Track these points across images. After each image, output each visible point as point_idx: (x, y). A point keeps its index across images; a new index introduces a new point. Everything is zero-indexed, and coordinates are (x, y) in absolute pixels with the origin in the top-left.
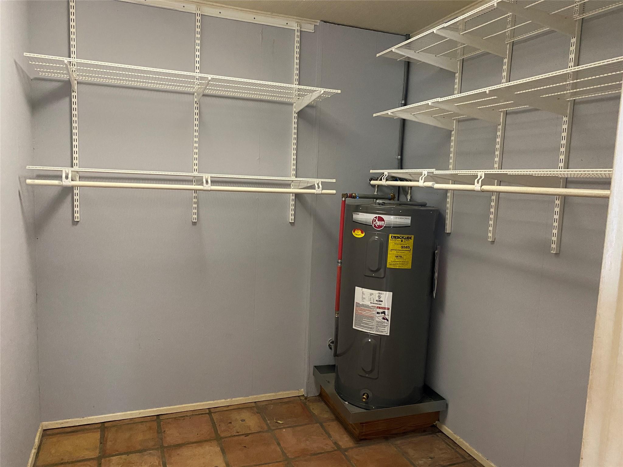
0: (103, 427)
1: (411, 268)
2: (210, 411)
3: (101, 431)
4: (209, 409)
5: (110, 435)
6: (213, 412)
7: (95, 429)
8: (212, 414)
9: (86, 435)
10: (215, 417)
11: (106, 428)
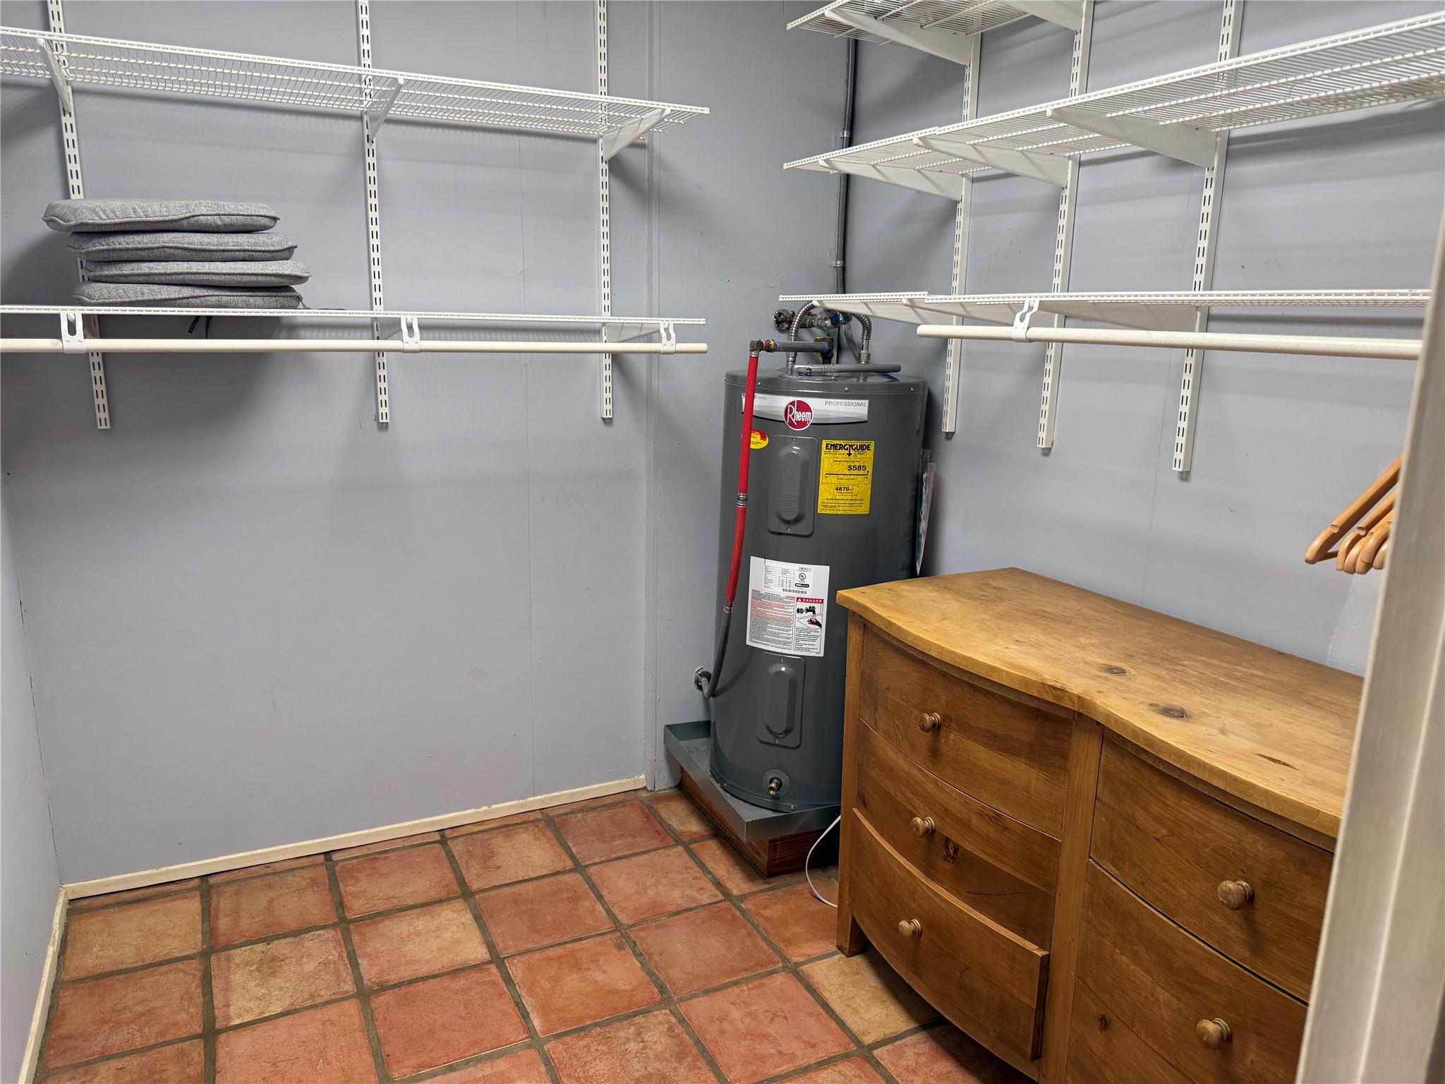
0: (205, 885)
1: (868, 513)
2: (443, 837)
3: (202, 896)
4: (441, 832)
5: (224, 903)
6: (450, 838)
7: (188, 890)
8: (449, 842)
9: (169, 905)
10: (457, 847)
11: (211, 887)
